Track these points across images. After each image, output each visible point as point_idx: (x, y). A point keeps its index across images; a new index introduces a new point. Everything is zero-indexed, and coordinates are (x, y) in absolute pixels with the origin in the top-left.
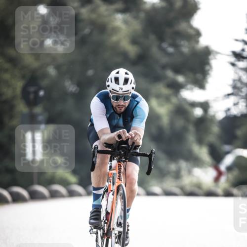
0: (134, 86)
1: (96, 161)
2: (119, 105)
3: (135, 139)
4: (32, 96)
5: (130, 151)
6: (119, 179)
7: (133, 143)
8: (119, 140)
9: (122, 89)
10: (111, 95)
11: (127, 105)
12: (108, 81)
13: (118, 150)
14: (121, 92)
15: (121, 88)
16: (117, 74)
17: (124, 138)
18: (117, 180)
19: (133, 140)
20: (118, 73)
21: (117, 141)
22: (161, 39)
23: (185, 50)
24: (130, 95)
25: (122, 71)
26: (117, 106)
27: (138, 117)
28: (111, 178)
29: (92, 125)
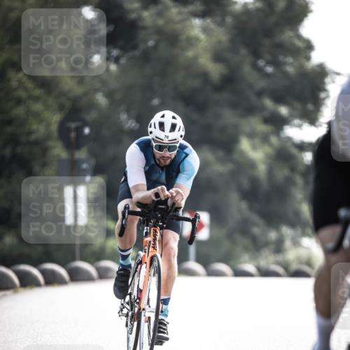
0: (183, 133)
1: (126, 224)
2: (164, 157)
3: (177, 199)
4: (73, 135)
5: (169, 213)
6: (154, 248)
7: (174, 204)
8: (156, 200)
9: (168, 137)
10: (154, 144)
11: (173, 157)
12: (151, 127)
13: (155, 212)
14: (166, 141)
15: (166, 136)
16: (162, 119)
17: (162, 197)
18: (151, 249)
19: (173, 201)
20: (163, 116)
21: (153, 201)
22: (256, 54)
23: (290, 70)
24: (178, 145)
25: (169, 114)
26: (161, 157)
27: (185, 173)
28: (146, 248)
29: (126, 180)
